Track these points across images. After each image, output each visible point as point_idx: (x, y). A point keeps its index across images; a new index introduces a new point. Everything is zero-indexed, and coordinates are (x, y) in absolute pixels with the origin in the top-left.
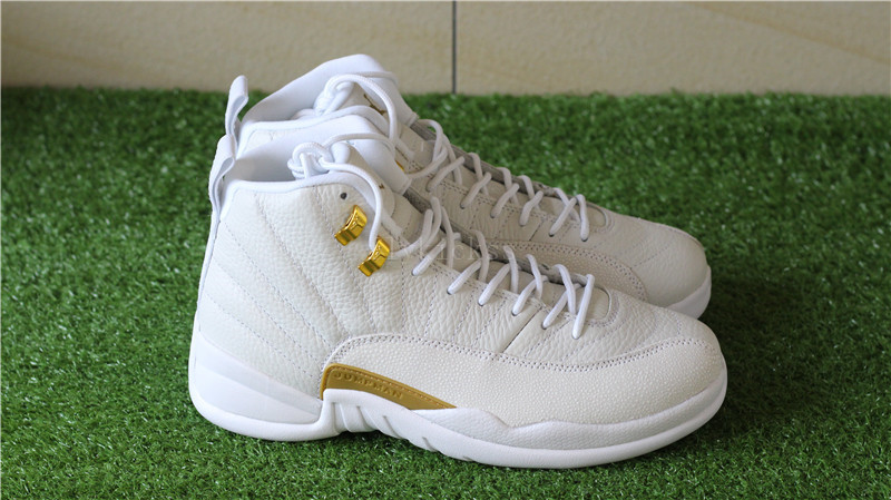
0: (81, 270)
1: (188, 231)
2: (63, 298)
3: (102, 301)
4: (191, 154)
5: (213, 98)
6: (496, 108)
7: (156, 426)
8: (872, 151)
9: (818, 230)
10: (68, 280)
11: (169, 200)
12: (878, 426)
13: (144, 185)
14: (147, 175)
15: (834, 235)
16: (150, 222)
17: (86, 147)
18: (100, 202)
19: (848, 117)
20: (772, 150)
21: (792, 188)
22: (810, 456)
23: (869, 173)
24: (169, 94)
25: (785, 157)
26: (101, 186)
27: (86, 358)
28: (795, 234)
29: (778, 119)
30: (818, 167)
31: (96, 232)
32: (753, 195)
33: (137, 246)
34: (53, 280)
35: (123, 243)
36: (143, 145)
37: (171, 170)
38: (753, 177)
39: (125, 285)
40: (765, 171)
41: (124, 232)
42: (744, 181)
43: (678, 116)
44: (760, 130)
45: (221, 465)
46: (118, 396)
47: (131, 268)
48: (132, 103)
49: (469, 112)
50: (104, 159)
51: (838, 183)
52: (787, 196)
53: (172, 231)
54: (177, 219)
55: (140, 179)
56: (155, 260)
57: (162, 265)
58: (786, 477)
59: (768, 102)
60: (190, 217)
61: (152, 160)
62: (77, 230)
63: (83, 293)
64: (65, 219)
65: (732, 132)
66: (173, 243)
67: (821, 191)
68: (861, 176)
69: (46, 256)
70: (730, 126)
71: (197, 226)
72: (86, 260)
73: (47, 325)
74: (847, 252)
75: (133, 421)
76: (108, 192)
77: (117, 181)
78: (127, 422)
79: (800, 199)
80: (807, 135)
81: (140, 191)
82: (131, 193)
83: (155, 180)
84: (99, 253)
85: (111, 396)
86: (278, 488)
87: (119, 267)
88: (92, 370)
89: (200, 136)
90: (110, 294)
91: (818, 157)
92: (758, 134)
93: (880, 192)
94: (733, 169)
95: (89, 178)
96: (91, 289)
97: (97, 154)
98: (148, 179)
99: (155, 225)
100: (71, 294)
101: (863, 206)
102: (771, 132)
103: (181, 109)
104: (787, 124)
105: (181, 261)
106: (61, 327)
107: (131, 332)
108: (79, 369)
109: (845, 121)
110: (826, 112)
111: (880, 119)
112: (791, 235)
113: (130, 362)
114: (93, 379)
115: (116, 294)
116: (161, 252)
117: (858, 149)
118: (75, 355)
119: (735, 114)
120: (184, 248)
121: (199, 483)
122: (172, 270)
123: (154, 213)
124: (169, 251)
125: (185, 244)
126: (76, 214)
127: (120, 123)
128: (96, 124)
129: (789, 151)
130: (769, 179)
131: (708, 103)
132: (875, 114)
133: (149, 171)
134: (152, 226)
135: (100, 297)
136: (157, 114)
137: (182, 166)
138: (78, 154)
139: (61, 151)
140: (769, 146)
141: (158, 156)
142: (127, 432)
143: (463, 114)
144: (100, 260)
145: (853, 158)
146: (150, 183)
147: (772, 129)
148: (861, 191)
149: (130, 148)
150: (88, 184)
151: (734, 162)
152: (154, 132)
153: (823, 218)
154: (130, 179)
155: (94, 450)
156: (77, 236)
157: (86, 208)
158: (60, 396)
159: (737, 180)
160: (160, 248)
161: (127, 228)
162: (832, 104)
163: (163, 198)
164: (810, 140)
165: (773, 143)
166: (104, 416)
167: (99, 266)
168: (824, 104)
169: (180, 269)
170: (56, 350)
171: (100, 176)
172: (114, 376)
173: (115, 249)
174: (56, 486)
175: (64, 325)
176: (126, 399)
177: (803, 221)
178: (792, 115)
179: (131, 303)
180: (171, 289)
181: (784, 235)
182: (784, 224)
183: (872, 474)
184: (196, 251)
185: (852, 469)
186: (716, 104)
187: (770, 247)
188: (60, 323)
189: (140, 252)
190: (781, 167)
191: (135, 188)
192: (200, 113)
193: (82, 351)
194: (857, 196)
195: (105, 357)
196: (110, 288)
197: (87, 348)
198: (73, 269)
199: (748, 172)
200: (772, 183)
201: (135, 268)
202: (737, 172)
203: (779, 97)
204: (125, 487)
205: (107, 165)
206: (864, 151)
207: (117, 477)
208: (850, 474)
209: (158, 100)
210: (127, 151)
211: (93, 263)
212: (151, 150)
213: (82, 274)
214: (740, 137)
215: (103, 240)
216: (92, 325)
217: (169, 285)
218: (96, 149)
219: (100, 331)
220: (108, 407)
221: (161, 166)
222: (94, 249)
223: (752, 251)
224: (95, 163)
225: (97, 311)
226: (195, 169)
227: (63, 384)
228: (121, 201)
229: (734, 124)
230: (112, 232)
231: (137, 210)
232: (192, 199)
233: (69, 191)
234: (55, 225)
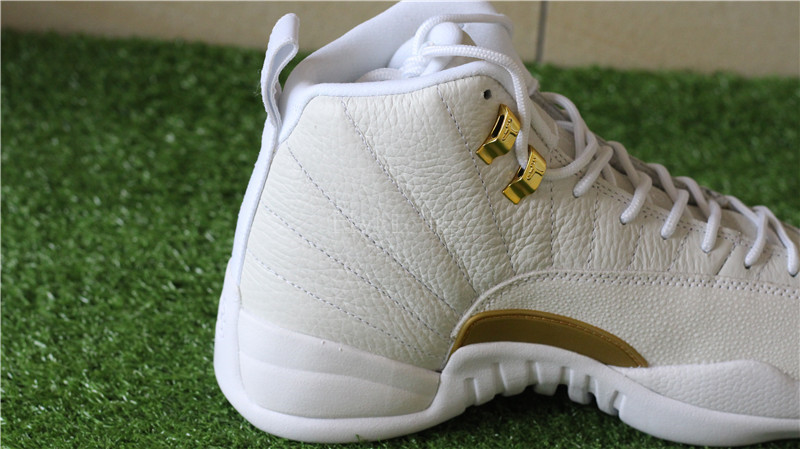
0: (64, 265)
1: (210, 219)
2: (40, 302)
3: (95, 309)
10: (45, 278)
13: (143, 155)
17: (63, 105)
26: (84, 154)
31: (81, 213)
34: (23, 277)
35: (120, 231)
36: (140, 106)
37: (179, 138)
39: (127, 288)
41: (121, 216)
47: (133, 264)
48: (123, 53)
53: (187, 217)
55: (137, 148)
56: (167, 256)
57: (177, 263)
60: (210, 200)
62: (55, 209)
63: (69, 296)
64: (37, 195)
69: (12, 242)
72: (69, 251)
73: (18, 340)
84: (87, 242)
87: (117, 262)
90: (106, 299)
95: (69, 144)
96: (79, 291)
97: (78, 115)
98: (148, 148)
99: (163, 208)
100: (50, 296)
105: (204, 258)
106: (37, 343)
115: (115, 300)
116: (173, 244)
118: (61, 385)
120: (206, 241)
124: (185, 244)
125: (208, 236)
135: (93, 303)
139: (29, 107)
150: (67, 151)
152: (154, 89)
154: (124, 147)
156: (55, 218)
157: (66, 182)
160: (174, 238)
161: (124, 211)
163: (171, 173)
167: (89, 260)
169: (204, 270)
170: (32, 377)
172: (120, 420)
173: (109, 237)
175: (42, 341)
179: (137, 313)
188: (35, 338)
189: (145, 243)
191: (133, 158)
192: (212, 69)
196: (106, 290)
198: (51, 263)
211: (79, 256)
212: (150, 111)
213: (65, 270)
215: (91, 226)
216: (84, 343)
218: (75, 108)
226: (210, 138)
228: (113, 176)
233: (42, 158)
234: (24, 202)
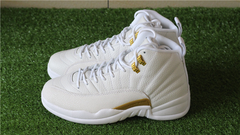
4: (37, 27)
5: (42, 11)
6: (120, 12)
7: (30, 108)
8: (223, 24)
9: (209, 47)
11: (31, 41)
12: (227, 105)
14: (25, 33)
15: (213, 49)
16: (26, 47)
18: (12, 41)
19: (216, 14)
20: (196, 24)
21: (201, 35)
22: (209, 114)
23: (222, 30)
24: (30, 9)
25: (199, 26)
27: (10, 88)
28: (203, 49)
29: (197, 15)
30: (209, 29)
32: (191, 37)
33: (22, 54)
38: (191, 32)
40: (194, 30)
42: (188, 33)
43: (170, 14)
44: (192, 18)
45: (48, 119)
46: (19, 99)
49: (113, 14)
50: (13, 29)
51: (214, 33)
52: (200, 37)
54: (33, 46)
58: (202, 120)
59: (194, 10)
61: (26, 29)
65: (185, 19)
66: (32, 53)
67: (209, 36)
68: (220, 31)
70: (184, 17)
71: (39, 48)
74: (217, 54)
75: (23, 106)
76: (14, 38)
77: (16, 35)
78: (22, 107)
79: (204, 38)
80: (205, 19)
81: (23, 38)
82: (20, 39)
83: (27, 35)
85: (17, 99)
86: (64, 126)
88: (12, 92)
89: (39, 22)
91: (208, 26)
92: (192, 19)
93: (225, 36)
94: (185, 29)
101: (221, 40)
102: (195, 19)
103: (33, 14)
104: (200, 16)
107: (22, 80)
108: (8, 91)
109: (215, 15)
110: (210, 13)
111: (225, 15)
112: (202, 49)
113: (22, 89)
114: (12, 94)
117: (219, 23)
119: (185, 13)
121: (43, 124)
122: (32, 61)
123: (27, 45)
126: (5, 45)
127: (16, 18)
128: (10, 18)
129: (201, 24)
130: (195, 32)
131: (178, 10)
132: (224, 13)
133: (25, 32)
134: (26, 48)
136: (27, 16)
137: (34, 31)
138: (5, 28)
140: (195, 23)
141: (27, 28)
142: (22, 110)
143: (111, 14)
144: (13, 59)
145: (218, 26)
146: (25, 36)
147: (195, 18)
148: (220, 36)
149: (20, 25)
151: (186, 27)
153: (210, 44)
155: (13, 115)
158: (3, 99)
159: (186, 33)
162: (212, 10)
164: (206, 21)
165: (196, 22)
166: (15, 105)
168: (210, 10)
171: (11, 34)
174: (3, 126)
176: (21, 100)
177: (205, 45)
178: (201, 14)
180: (32, 67)
181: (200, 49)
182: (200, 45)
183: (226, 119)
184: (39, 56)
185: (220, 117)
186: (180, 11)
187: (196, 53)
190: (198, 29)
193: (9, 86)
194: (219, 37)
195: (15, 88)
197: (10, 85)
199: (189, 30)
200: (196, 34)
201: (22, 61)
202: (186, 30)
203: (197, 8)
204: (22, 126)
205: (13, 30)
206: (221, 24)
207: (20, 123)
208: (220, 119)
209: (27, 11)
210: (19, 26)
214: (187, 20)
217: (32, 66)
219: (13, 80)
220: (16, 102)
221: (28, 31)
222: (11, 56)
223: (191, 54)
224: (10, 30)
225: (12, 74)
227: (4, 96)
229: (185, 16)
230: (16, 50)
231: (22, 44)
232: (37, 40)
